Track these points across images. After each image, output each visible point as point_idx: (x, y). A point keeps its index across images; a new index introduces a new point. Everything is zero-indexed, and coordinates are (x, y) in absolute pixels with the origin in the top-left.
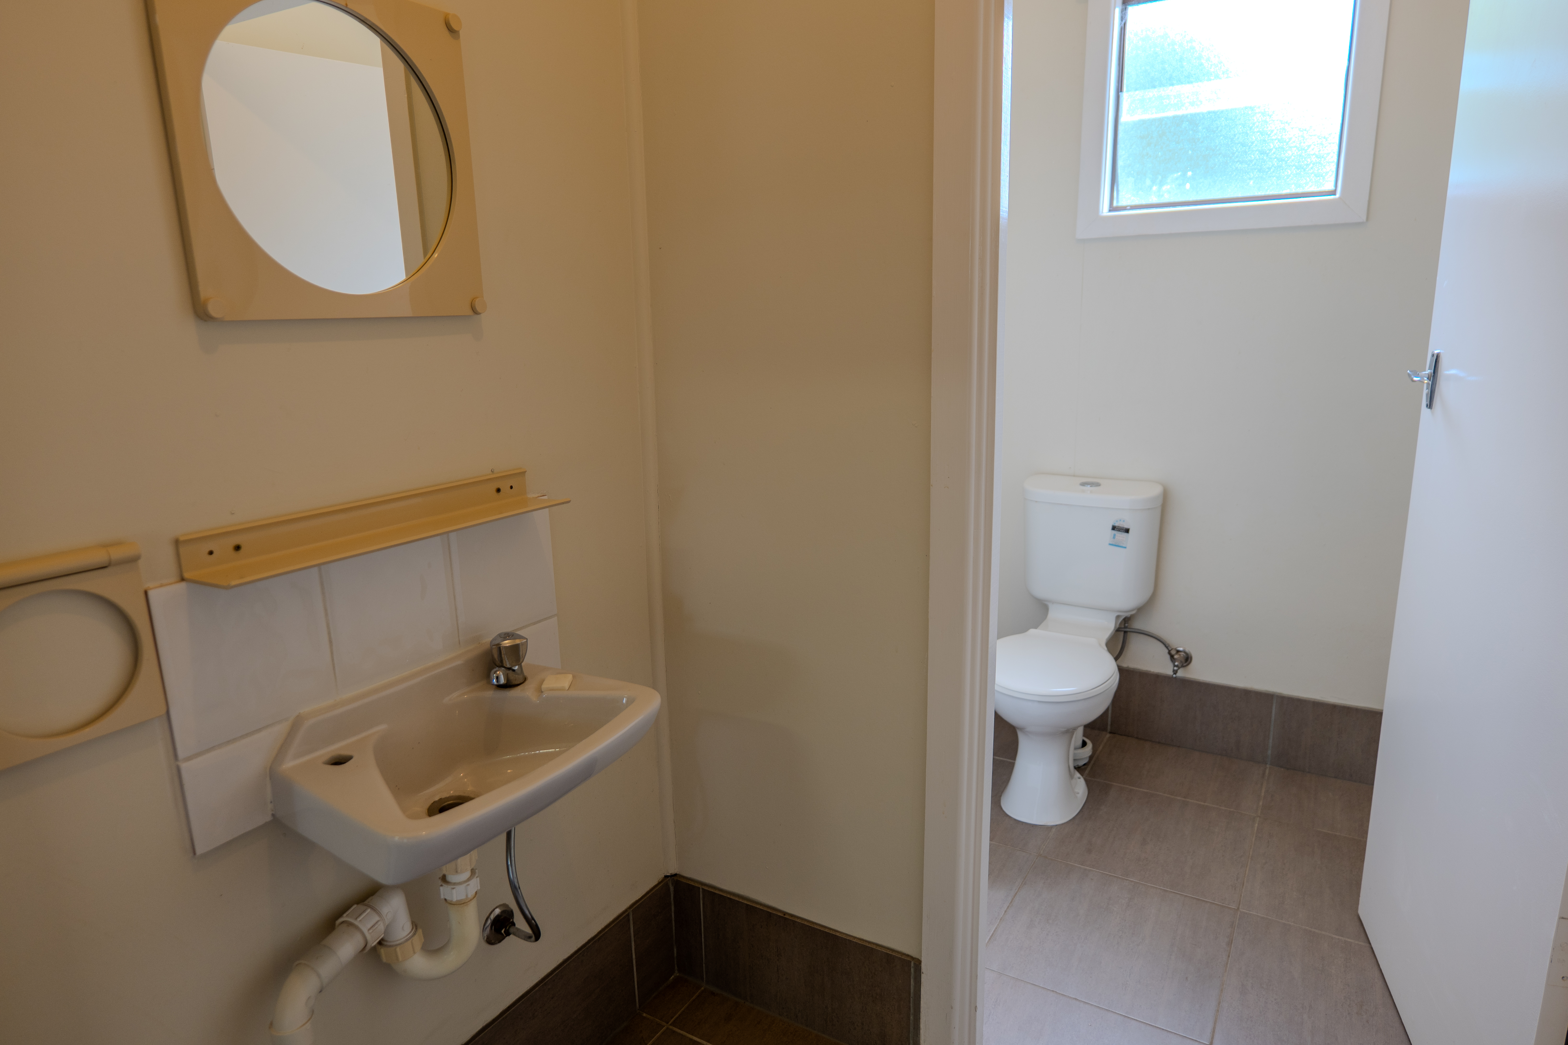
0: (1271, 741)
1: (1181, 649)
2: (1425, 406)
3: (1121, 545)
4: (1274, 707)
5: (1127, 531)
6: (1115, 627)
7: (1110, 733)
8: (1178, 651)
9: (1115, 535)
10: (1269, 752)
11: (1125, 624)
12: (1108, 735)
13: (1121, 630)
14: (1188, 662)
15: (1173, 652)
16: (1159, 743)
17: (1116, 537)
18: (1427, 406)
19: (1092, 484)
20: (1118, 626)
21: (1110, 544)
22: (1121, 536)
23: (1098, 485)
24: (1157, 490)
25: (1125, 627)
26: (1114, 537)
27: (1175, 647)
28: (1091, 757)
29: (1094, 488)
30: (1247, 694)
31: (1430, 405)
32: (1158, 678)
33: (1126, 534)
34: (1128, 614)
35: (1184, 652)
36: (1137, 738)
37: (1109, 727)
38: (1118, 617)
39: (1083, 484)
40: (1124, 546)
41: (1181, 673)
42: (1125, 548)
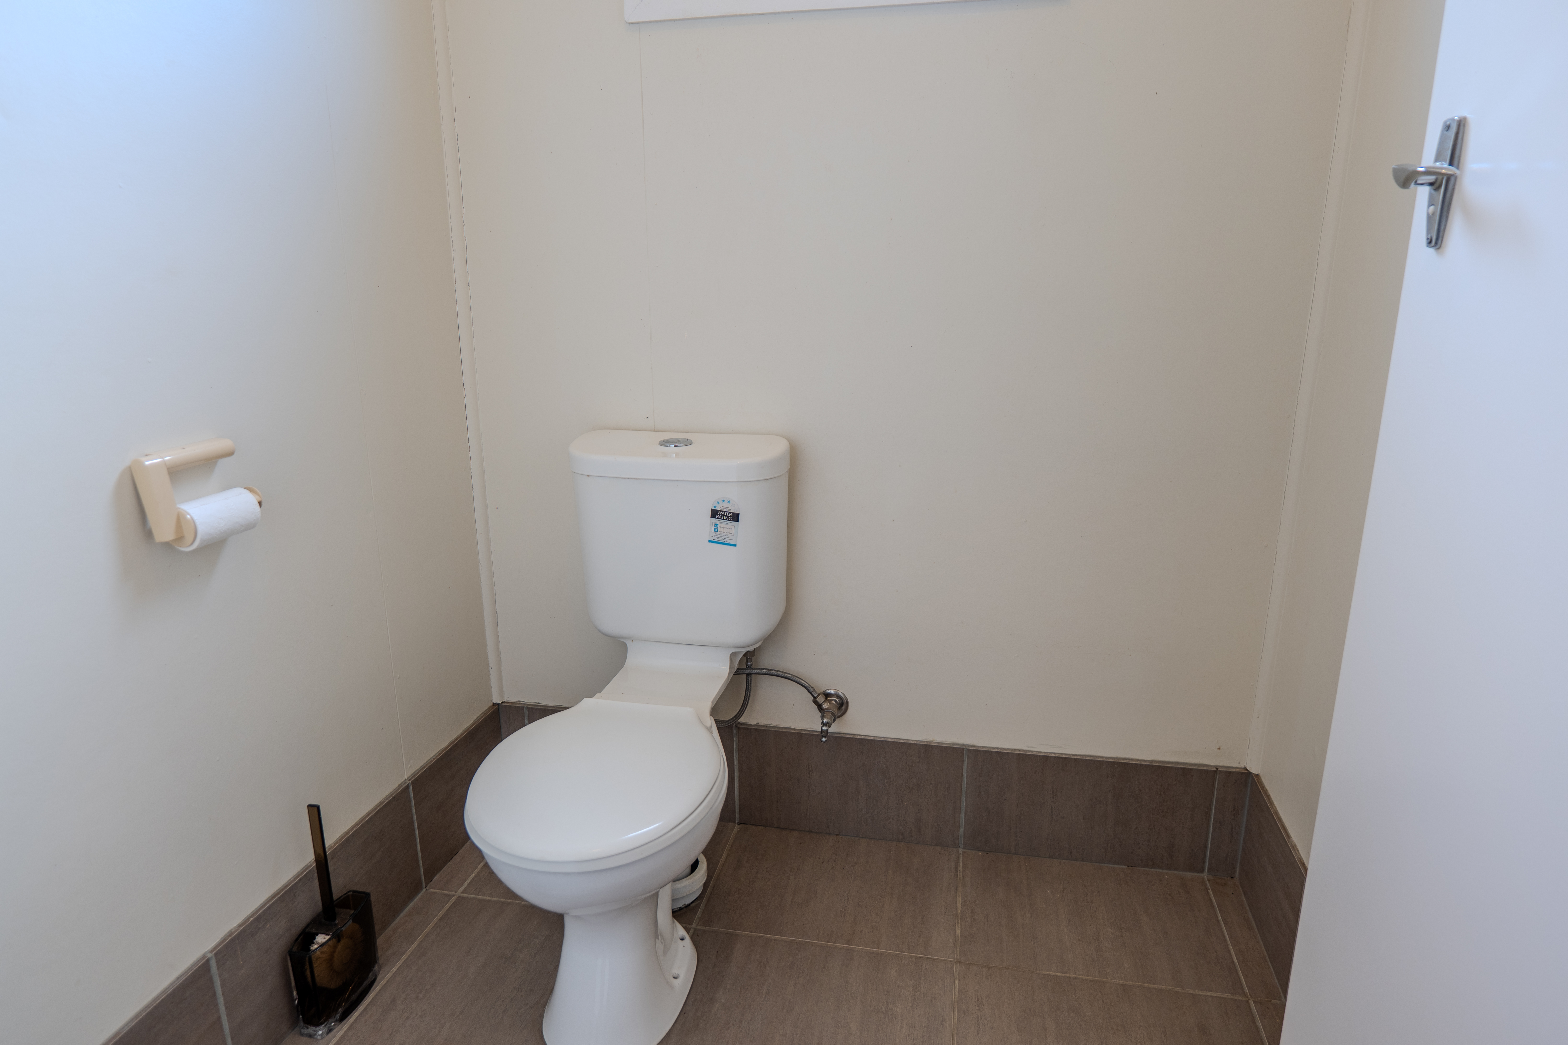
0: (963, 815)
1: (832, 692)
2: (1424, 241)
3: (728, 541)
4: (965, 767)
5: (735, 517)
6: (731, 667)
7: (739, 823)
8: (827, 695)
9: (716, 525)
10: (962, 831)
11: (747, 662)
12: (737, 828)
13: (742, 672)
14: (843, 708)
15: (821, 699)
16: (810, 832)
17: (719, 529)
18: (1430, 242)
19: (677, 443)
20: (736, 666)
21: (710, 541)
22: (726, 526)
23: (688, 443)
24: (780, 447)
25: (748, 667)
26: (716, 530)
27: (822, 691)
28: (706, 885)
29: (680, 449)
30: (927, 750)
31: (1436, 240)
32: (801, 737)
33: (734, 523)
34: (751, 649)
35: (838, 696)
36: (778, 828)
37: (737, 816)
38: (733, 655)
39: (664, 443)
40: (732, 542)
41: (833, 729)
42: (735, 545)
